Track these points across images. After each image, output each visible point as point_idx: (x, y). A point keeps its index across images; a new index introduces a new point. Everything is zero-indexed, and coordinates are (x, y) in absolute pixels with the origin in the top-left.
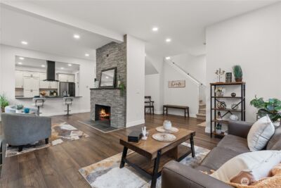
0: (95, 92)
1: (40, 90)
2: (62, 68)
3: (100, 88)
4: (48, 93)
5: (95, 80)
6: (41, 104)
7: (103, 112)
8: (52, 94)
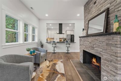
0: (83, 39)
1: (60, 39)
2: (68, 28)
3: (88, 36)
4: (63, 40)
5: (83, 30)
6: (55, 46)
7: (94, 60)
8: (64, 40)
